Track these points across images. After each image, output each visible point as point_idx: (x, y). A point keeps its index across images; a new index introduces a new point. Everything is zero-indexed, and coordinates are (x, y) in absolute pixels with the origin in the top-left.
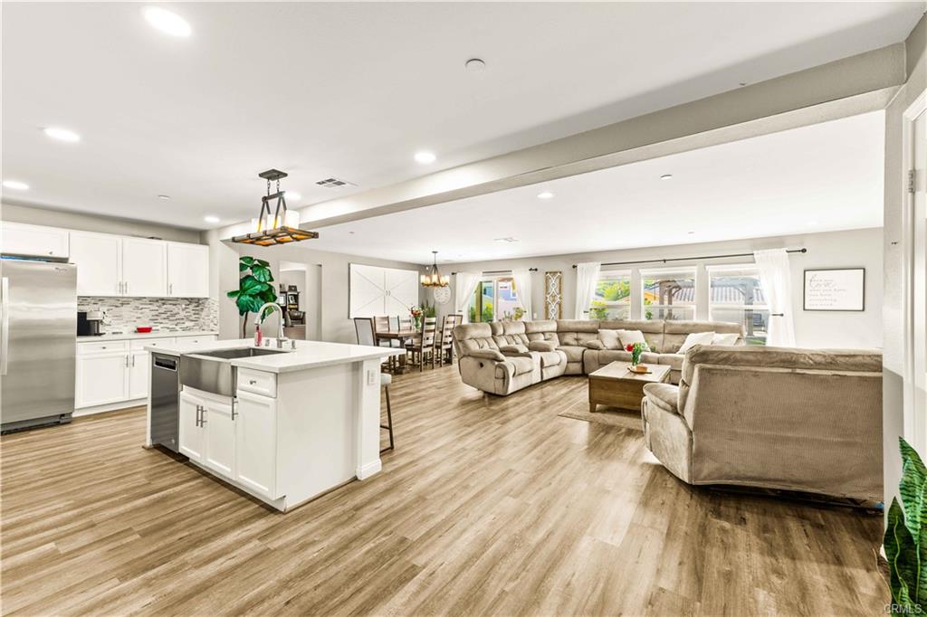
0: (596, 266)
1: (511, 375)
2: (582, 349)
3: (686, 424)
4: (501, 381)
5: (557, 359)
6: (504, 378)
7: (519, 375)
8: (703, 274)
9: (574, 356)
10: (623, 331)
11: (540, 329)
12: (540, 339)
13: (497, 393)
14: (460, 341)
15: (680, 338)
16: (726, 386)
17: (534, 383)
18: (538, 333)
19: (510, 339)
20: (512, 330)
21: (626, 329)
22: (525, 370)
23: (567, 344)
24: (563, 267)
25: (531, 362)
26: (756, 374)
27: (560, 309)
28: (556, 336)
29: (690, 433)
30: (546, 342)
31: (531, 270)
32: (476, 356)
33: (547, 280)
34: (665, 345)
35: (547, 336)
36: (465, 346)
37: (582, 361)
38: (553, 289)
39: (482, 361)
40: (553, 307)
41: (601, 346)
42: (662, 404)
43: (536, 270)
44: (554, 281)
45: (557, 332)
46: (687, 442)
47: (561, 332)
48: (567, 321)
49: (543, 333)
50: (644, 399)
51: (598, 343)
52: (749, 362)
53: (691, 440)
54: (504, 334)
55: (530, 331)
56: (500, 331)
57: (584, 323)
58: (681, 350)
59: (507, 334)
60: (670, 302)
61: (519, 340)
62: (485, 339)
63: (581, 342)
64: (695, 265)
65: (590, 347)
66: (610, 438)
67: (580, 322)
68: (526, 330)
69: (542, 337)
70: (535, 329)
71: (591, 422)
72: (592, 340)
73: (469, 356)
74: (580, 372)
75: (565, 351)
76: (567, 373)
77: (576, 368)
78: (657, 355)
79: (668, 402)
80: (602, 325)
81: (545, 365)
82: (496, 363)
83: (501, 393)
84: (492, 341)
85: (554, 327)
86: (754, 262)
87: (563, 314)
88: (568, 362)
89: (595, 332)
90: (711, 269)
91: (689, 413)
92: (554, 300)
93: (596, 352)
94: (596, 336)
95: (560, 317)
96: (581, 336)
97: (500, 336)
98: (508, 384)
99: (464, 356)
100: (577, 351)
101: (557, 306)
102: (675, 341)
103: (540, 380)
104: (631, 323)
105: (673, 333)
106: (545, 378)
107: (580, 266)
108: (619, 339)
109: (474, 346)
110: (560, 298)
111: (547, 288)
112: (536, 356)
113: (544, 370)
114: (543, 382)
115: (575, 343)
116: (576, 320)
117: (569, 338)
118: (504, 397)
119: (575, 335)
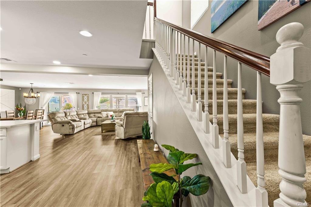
0: (100, 93)
1: (75, 127)
2: (97, 118)
3: (124, 128)
4: (72, 129)
5: (89, 122)
6: (73, 129)
7: (78, 127)
8: (127, 97)
9: (94, 120)
10: (108, 112)
11: (82, 113)
12: (82, 116)
13: (70, 134)
14: (53, 118)
15: (122, 113)
16: (130, 119)
17: (82, 129)
18: (81, 114)
19: (71, 116)
20: (72, 114)
21: (109, 111)
22: (79, 126)
23: (91, 117)
24: (90, 93)
25: (81, 123)
26: (134, 116)
27: (88, 106)
28: (87, 115)
29: (124, 129)
30: (84, 117)
31: (77, 93)
32: (60, 123)
33: (83, 97)
34: (119, 115)
35: (84, 115)
36: (55, 120)
37: (97, 122)
38: (86, 100)
39: (64, 124)
40: (85, 106)
41: (102, 117)
42: (119, 125)
43: (79, 93)
44: (86, 97)
45: (88, 114)
46: (124, 131)
47: (89, 114)
48: (91, 110)
49: (83, 114)
50: (116, 126)
51: (101, 116)
52: (133, 115)
53: (124, 130)
54: (69, 115)
55: (78, 114)
56: (68, 114)
57: (96, 110)
58: (122, 116)
59: (70, 115)
60: (119, 104)
61: (75, 117)
62: (63, 117)
63: (96, 116)
64: (125, 95)
65: (99, 117)
66: (108, 137)
67: (95, 110)
68: (77, 113)
69: (83, 115)
70: (80, 113)
71: (102, 135)
72: (99, 115)
73: (57, 123)
74: (96, 125)
75: (91, 119)
76: (92, 126)
77: (95, 124)
78: (117, 118)
79: (121, 124)
80: (102, 111)
81: (86, 123)
82: (70, 124)
83: (72, 134)
84: (65, 118)
85: (86, 112)
86: (136, 95)
87: (89, 108)
88: (92, 122)
89: (100, 113)
90: (128, 96)
91: (124, 126)
92: (86, 104)
93: (101, 118)
94: (100, 114)
95: (88, 109)
96: (96, 114)
97: (68, 116)
98: (74, 130)
99: (55, 123)
100: (95, 119)
101: (87, 105)
102: (120, 114)
103: (84, 129)
104: (110, 110)
105: (120, 112)
106: (85, 128)
107: (95, 93)
108: (107, 114)
109: (59, 120)
110: (88, 103)
111: (83, 100)
112: (83, 121)
113: (85, 125)
114: (85, 129)
115: (94, 116)
116: (94, 109)
117: (92, 115)
118: (73, 134)
119: (94, 114)
